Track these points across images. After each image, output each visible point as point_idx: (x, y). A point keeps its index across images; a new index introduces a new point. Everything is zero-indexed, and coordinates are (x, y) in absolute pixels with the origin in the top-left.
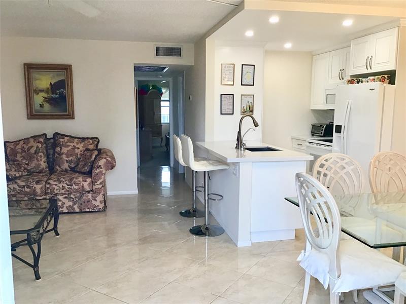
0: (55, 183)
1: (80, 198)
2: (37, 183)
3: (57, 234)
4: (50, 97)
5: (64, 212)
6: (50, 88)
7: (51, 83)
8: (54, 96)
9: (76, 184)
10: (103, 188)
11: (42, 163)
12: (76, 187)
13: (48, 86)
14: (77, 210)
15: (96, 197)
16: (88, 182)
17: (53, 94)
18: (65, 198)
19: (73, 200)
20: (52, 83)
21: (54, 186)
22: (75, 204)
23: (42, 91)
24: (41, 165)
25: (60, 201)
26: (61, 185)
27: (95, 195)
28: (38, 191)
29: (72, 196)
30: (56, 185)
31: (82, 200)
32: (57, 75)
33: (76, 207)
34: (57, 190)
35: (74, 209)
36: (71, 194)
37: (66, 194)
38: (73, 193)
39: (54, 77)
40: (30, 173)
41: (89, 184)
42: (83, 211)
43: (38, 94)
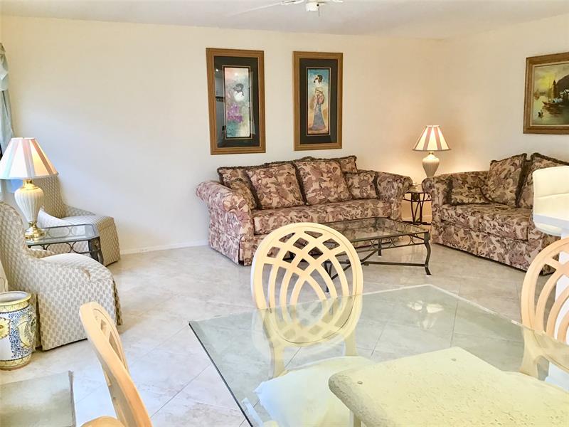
0: (488, 219)
1: (513, 247)
2: (473, 214)
3: (429, 273)
4: (551, 102)
5: (494, 259)
6: (553, 90)
7: (554, 82)
8: (556, 100)
9: (509, 225)
10: (541, 241)
11: (507, 192)
12: (507, 230)
13: (551, 86)
14: (508, 263)
15: (531, 251)
16: (522, 227)
17: (555, 97)
18: (498, 241)
19: (505, 247)
20: (557, 82)
21: (486, 222)
22: (506, 253)
23: (543, 94)
24: (505, 194)
25: (492, 243)
26: (492, 223)
27: (529, 248)
28: (471, 224)
29: (505, 241)
30: (488, 221)
31: (515, 249)
32: (564, 69)
33: (507, 257)
34: (488, 228)
35: (504, 259)
36: (504, 237)
37: (499, 236)
38: (507, 238)
39: (559, 72)
40: (488, 202)
41: (523, 229)
42: (514, 265)
43: (538, 98)
